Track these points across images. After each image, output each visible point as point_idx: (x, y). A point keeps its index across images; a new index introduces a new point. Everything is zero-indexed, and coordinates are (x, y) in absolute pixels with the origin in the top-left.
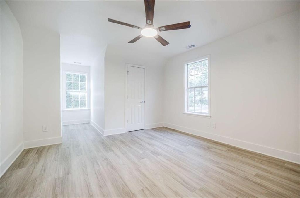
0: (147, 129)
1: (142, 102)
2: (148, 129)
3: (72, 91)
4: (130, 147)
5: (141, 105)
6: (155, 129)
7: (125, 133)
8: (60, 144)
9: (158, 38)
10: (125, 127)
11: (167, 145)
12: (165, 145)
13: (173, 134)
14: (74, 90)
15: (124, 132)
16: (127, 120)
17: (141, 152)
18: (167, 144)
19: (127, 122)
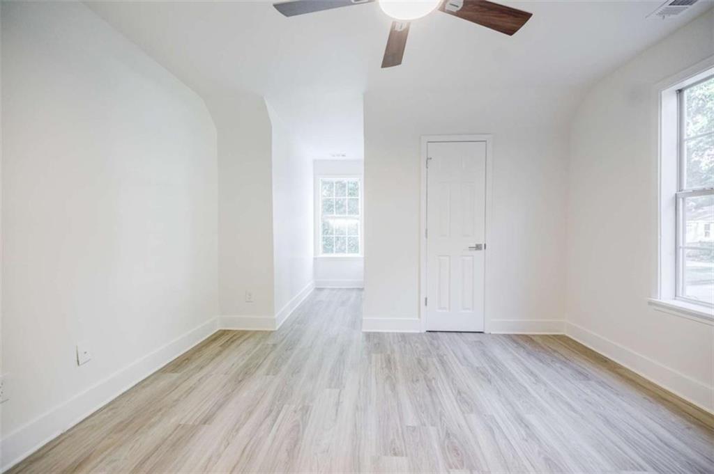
0: (492, 333)
1: (478, 247)
2: (498, 335)
3: (332, 218)
4: (393, 388)
5: (473, 256)
6: (526, 342)
7: (420, 334)
8: (272, 332)
9: (462, 9)
10: (419, 317)
11: (527, 426)
12: (520, 420)
13: (587, 377)
14: (338, 215)
15: (418, 332)
16: (426, 299)
17: (411, 420)
18: (531, 418)
19: (426, 304)
